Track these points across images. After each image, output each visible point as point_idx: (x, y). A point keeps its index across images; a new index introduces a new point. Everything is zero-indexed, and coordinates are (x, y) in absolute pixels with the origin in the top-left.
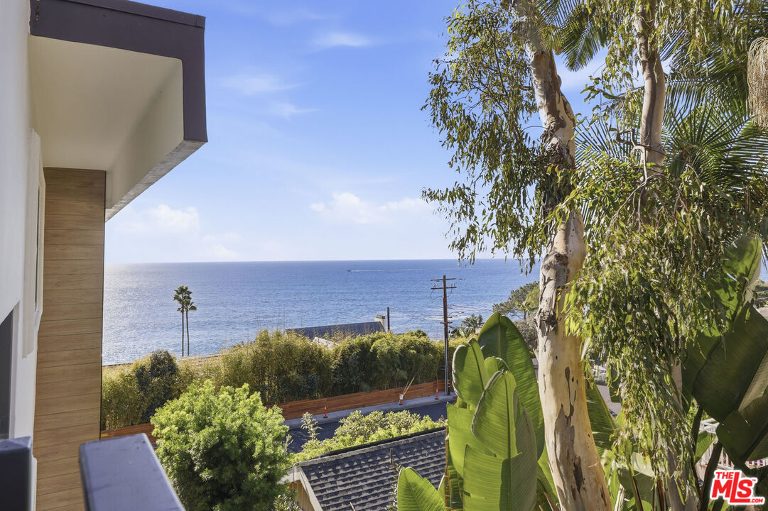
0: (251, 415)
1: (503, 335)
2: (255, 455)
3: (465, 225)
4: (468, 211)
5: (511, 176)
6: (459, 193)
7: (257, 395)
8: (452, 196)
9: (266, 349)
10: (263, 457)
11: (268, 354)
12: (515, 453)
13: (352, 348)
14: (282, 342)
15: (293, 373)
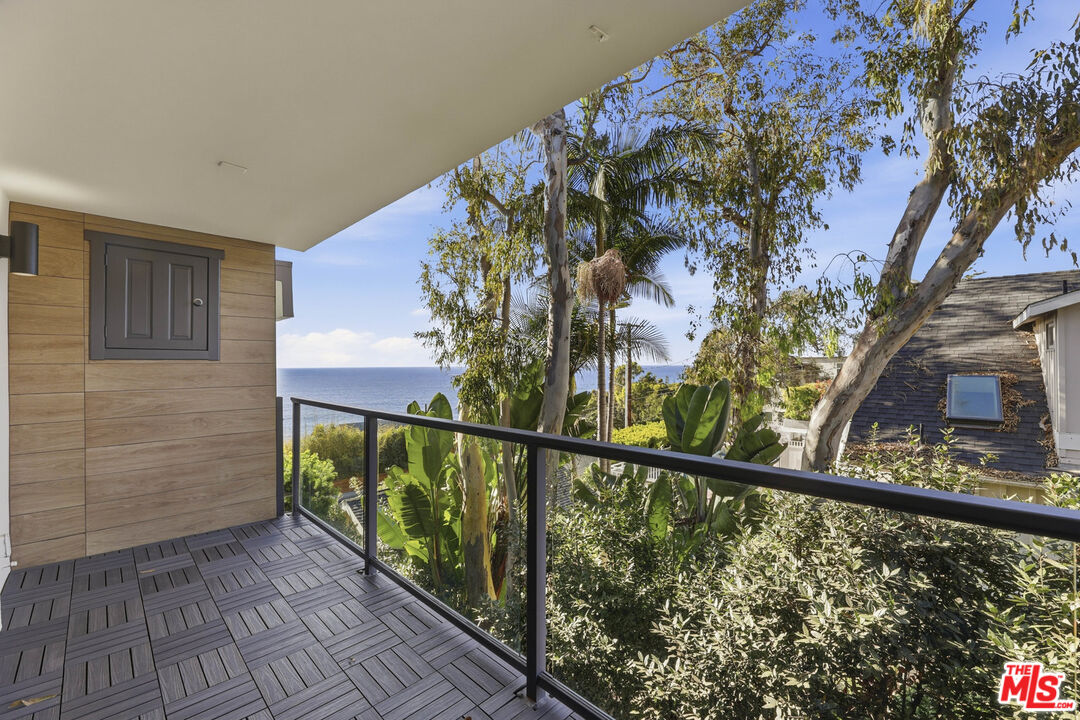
0: (312, 466)
1: (441, 404)
2: (315, 487)
3: (440, 351)
4: (440, 342)
5: (460, 324)
6: (436, 333)
7: (316, 455)
8: (432, 335)
9: (321, 438)
10: (320, 488)
11: (323, 443)
12: (428, 445)
13: (395, 436)
14: (336, 433)
15: (345, 457)
